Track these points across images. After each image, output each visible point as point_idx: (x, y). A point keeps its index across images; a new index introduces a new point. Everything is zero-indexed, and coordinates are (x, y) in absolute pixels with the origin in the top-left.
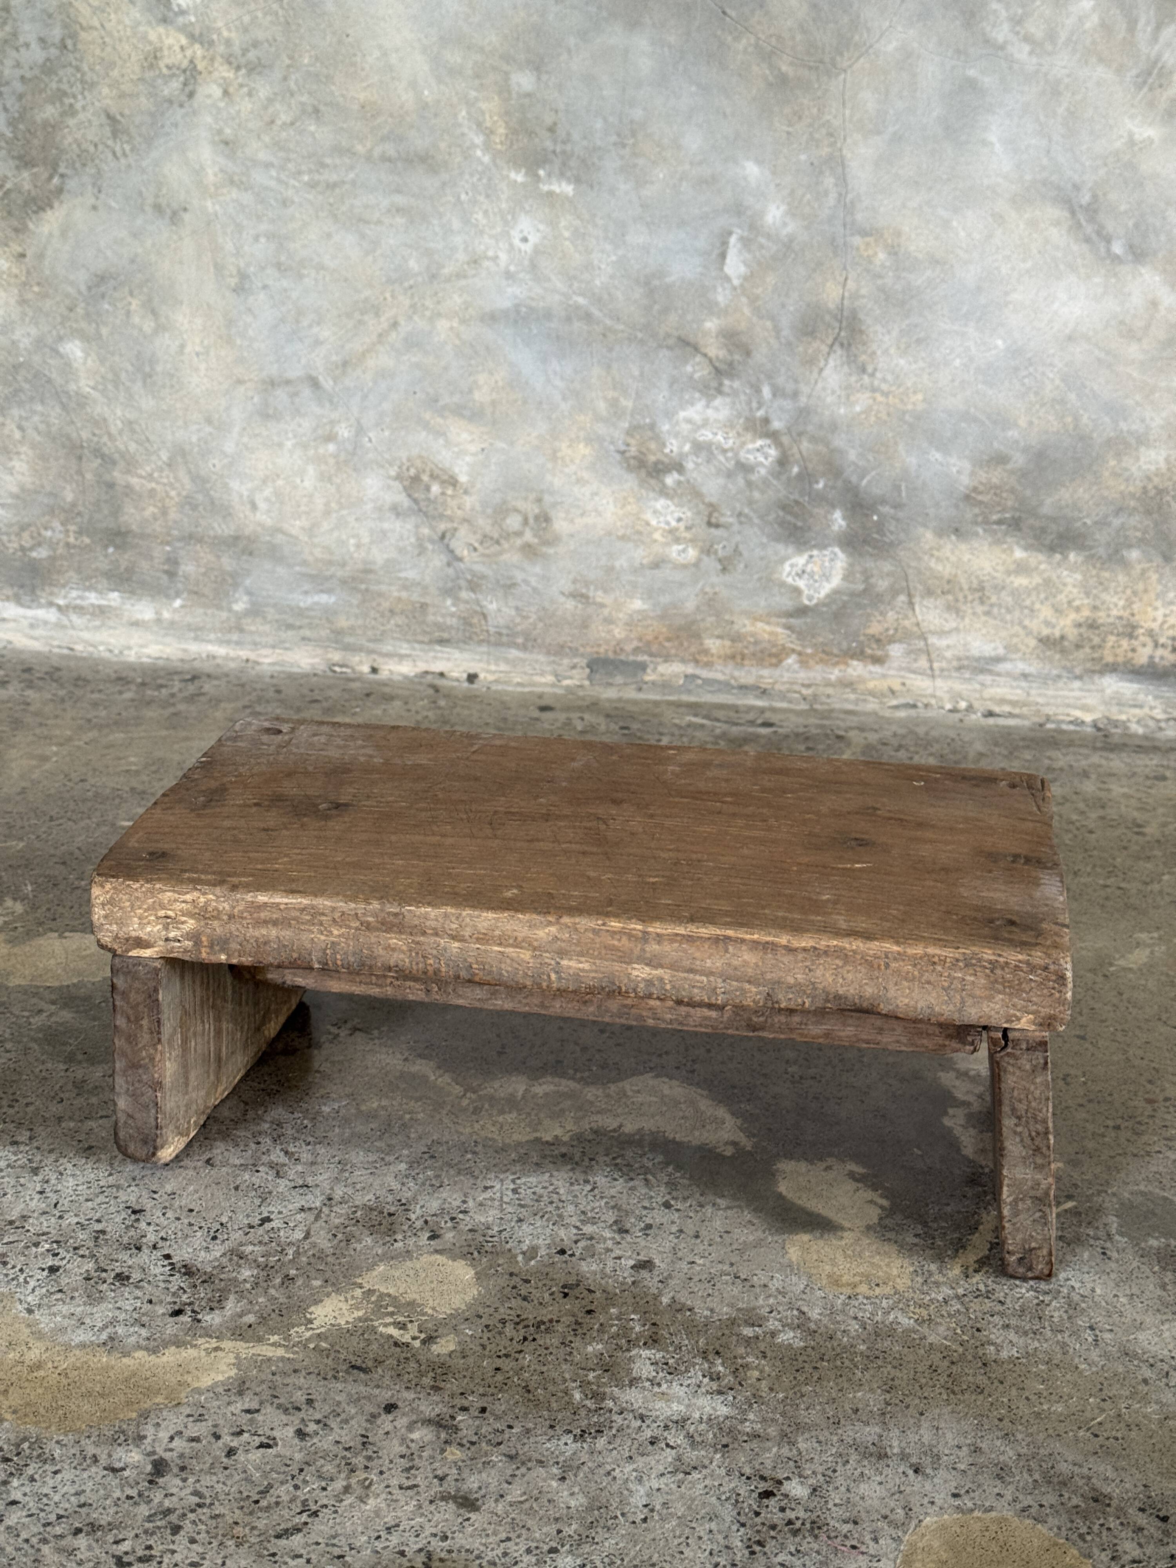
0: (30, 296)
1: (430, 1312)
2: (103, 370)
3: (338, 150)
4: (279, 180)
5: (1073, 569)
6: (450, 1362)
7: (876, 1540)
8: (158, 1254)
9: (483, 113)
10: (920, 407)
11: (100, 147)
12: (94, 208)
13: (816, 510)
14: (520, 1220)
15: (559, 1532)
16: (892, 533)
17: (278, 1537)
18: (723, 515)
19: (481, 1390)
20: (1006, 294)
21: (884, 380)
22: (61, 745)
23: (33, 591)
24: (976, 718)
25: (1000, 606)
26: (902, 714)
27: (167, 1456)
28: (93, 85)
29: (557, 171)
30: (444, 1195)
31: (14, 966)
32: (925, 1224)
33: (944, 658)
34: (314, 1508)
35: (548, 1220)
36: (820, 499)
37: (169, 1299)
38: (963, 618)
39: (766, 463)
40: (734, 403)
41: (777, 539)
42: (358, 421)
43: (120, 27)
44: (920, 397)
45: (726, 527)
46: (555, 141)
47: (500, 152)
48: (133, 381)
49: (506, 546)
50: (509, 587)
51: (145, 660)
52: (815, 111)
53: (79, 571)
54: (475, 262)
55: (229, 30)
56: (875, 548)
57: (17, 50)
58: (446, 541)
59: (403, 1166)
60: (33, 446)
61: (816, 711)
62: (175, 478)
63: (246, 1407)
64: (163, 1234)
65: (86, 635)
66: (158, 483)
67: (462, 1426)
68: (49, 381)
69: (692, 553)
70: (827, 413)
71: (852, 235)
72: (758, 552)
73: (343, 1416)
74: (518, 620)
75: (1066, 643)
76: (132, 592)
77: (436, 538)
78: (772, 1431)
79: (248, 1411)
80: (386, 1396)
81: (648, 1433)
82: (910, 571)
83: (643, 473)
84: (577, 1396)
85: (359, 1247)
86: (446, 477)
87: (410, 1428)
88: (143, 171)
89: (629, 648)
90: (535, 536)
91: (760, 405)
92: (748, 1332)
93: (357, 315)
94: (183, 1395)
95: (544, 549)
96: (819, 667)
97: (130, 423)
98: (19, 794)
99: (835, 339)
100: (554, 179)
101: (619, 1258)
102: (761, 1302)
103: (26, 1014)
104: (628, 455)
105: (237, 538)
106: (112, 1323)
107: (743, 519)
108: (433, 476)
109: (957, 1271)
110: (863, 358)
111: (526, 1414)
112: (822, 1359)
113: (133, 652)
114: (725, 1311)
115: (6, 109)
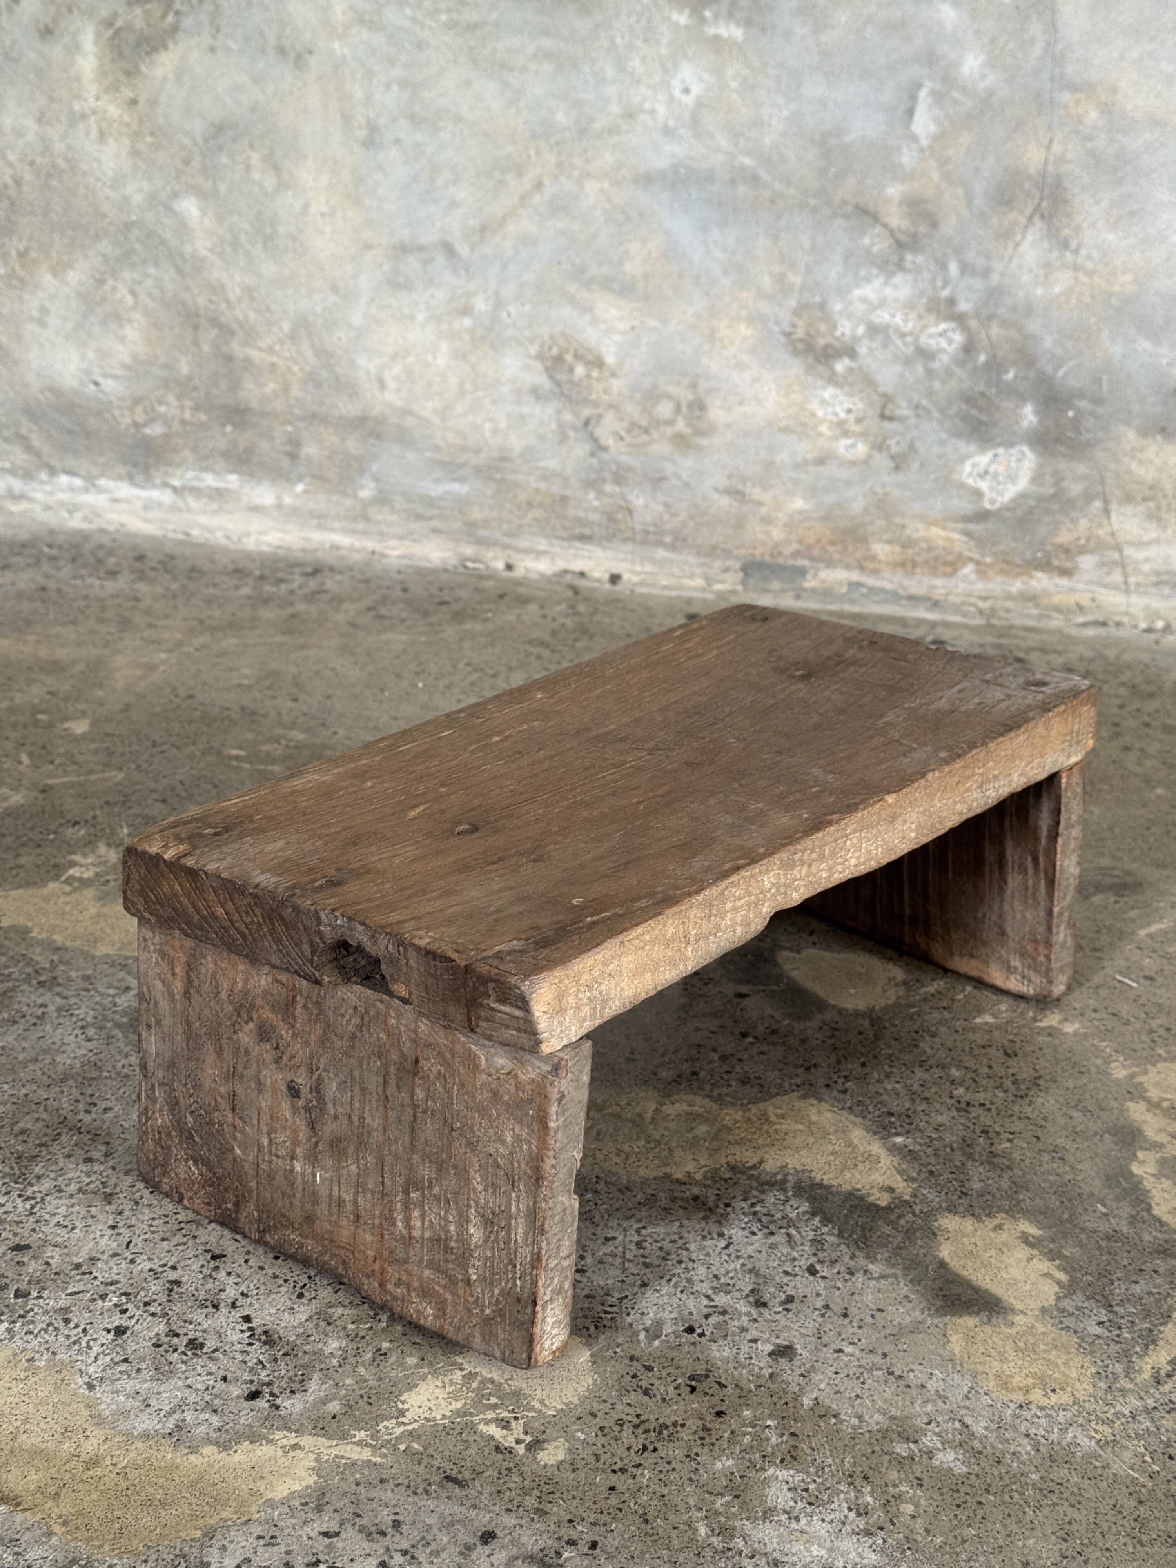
0: (142, 147)
1: (538, 1406)
2: (220, 231)
4: (414, 19)
6: (558, 1476)
8: (237, 1314)
10: (1129, 289)
13: (1004, 404)
14: (644, 1285)
16: (1088, 431)
18: (900, 407)
19: (592, 1518)
21: (1089, 257)
22: (170, 651)
23: (146, 470)
24: (1173, 639)
26: (1091, 632)
29: (725, 12)
32: (1109, 1307)
33: (1141, 572)
35: (675, 1286)
36: (1010, 391)
37: (246, 1377)
38: (1165, 528)
39: (950, 349)
40: (916, 281)
41: (958, 435)
42: (497, 293)
44: (1129, 277)
45: (902, 420)
48: (253, 244)
49: (655, 435)
50: (657, 481)
51: (265, 548)
53: (195, 450)
54: (630, 115)
56: (1068, 447)
58: (590, 428)
60: (146, 313)
61: (993, 627)
62: (298, 352)
63: (324, 1529)
64: (243, 1288)
65: (202, 519)
66: (279, 357)
68: (163, 242)
70: (1021, 294)
71: (1061, 90)
72: (936, 449)
73: (433, 1546)
74: (666, 517)
76: (252, 475)
77: (579, 424)
79: (326, 1534)
80: (482, 1520)
82: (1108, 475)
83: (810, 359)
84: (702, 1530)
86: (590, 358)
89: (787, 551)
90: (688, 425)
91: (946, 283)
92: (902, 1449)
93: (497, 174)
94: (254, 1509)
95: (698, 440)
96: (999, 579)
97: (250, 289)
98: (122, 711)
99: (1036, 210)
100: (721, 22)
101: (755, 1341)
102: (917, 1408)
103: (112, 991)
104: (794, 337)
105: (362, 420)
106: (180, 1407)
107: (920, 412)
108: (578, 357)
109: (1146, 1375)
110: (1067, 232)
111: (642, 1552)
112: (987, 1491)
113: (252, 540)
114: (875, 1420)
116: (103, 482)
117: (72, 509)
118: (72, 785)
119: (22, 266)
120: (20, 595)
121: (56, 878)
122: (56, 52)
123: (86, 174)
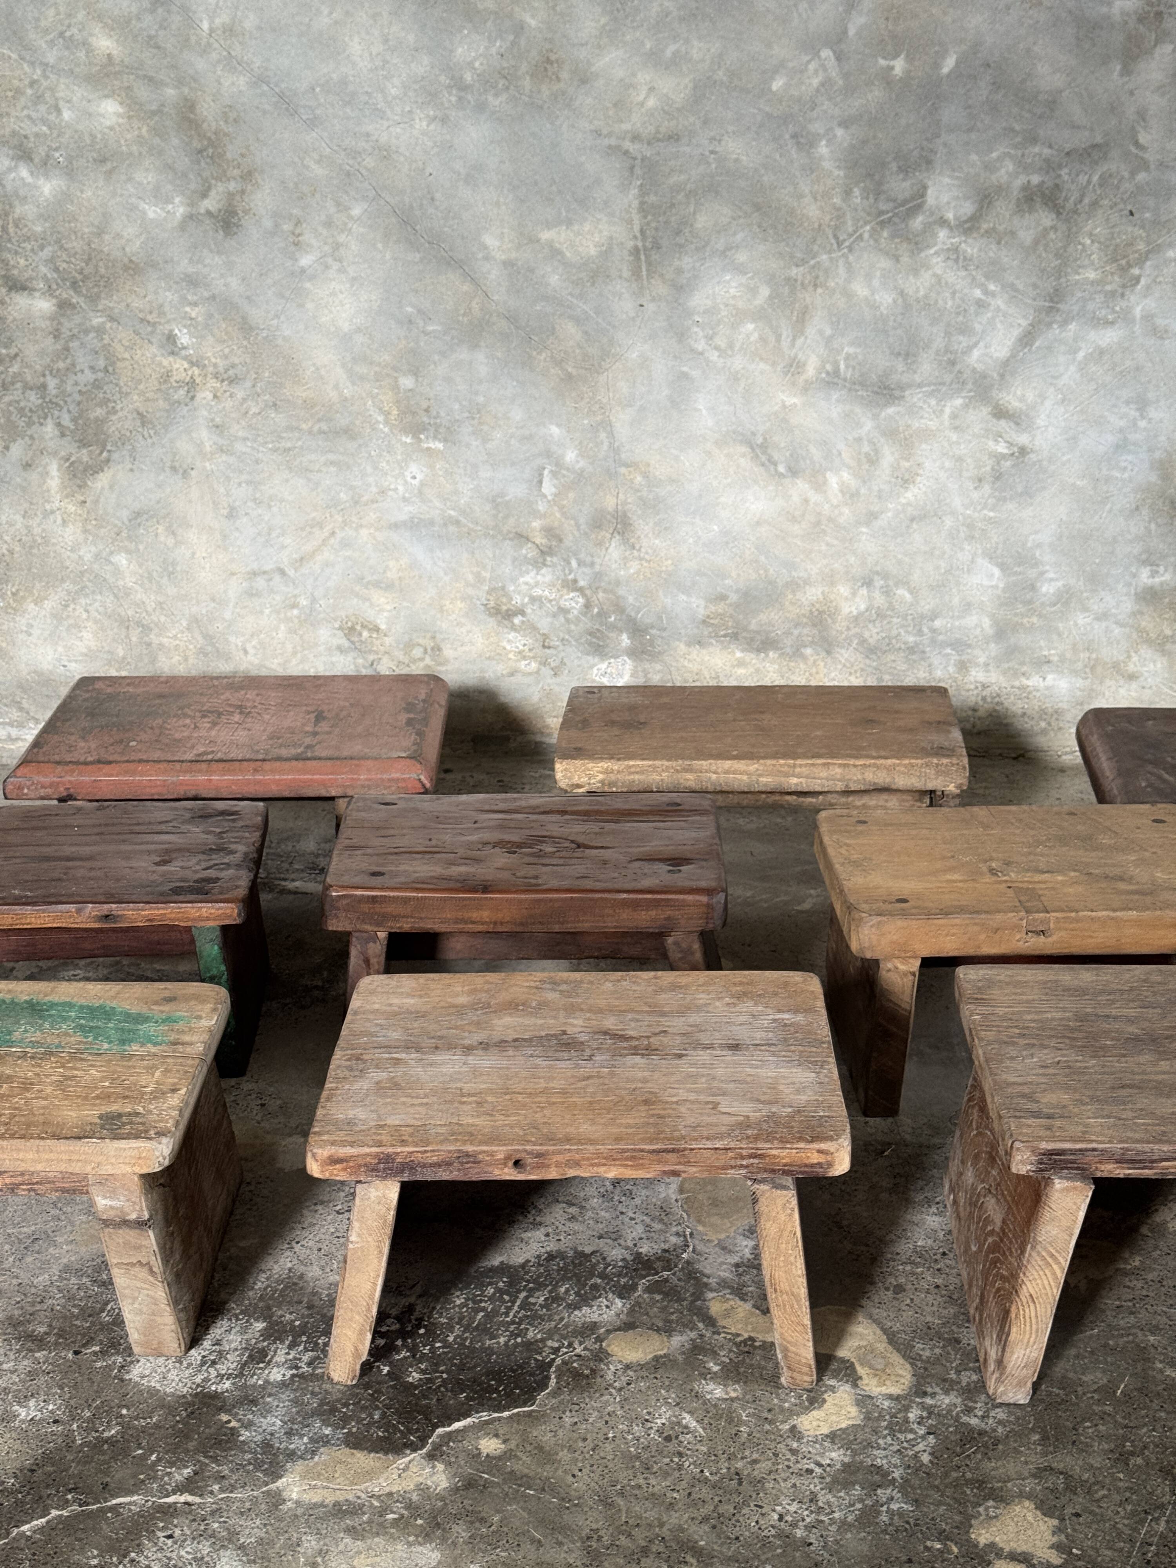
0: (89, 527)
2: (141, 571)
3: (290, 428)
4: (253, 448)
5: (772, 662)
9: (382, 402)
10: (670, 568)
11: (134, 432)
12: (132, 470)
13: (611, 635)
16: (659, 646)
18: (553, 640)
20: (717, 498)
21: (647, 553)
28: (127, 394)
29: (432, 435)
36: (612, 627)
39: (577, 607)
40: (554, 571)
41: (588, 654)
42: (312, 594)
43: (144, 358)
44: (670, 562)
45: (555, 648)
46: (429, 417)
47: (395, 425)
48: (162, 577)
49: (414, 668)
52: (591, 394)
54: (383, 492)
55: (216, 358)
56: (649, 656)
57: (76, 374)
58: (374, 667)
60: (96, 622)
62: (192, 637)
66: (181, 641)
68: (105, 580)
69: (534, 666)
70: (613, 574)
71: (620, 467)
72: (576, 662)
77: (368, 665)
82: (672, 669)
83: (499, 618)
86: (371, 627)
88: (163, 446)
89: (498, 727)
90: (432, 661)
91: (571, 572)
93: (308, 529)
95: (439, 669)
97: (161, 604)
99: (614, 530)
100: (430, 440)
104: (489, 606)
107: (565, 642)
108: (364, 627)
110: (633, 540)
115: (69, 411)
119: (15, 600)
122: (34, 476)
123: (54, 544)
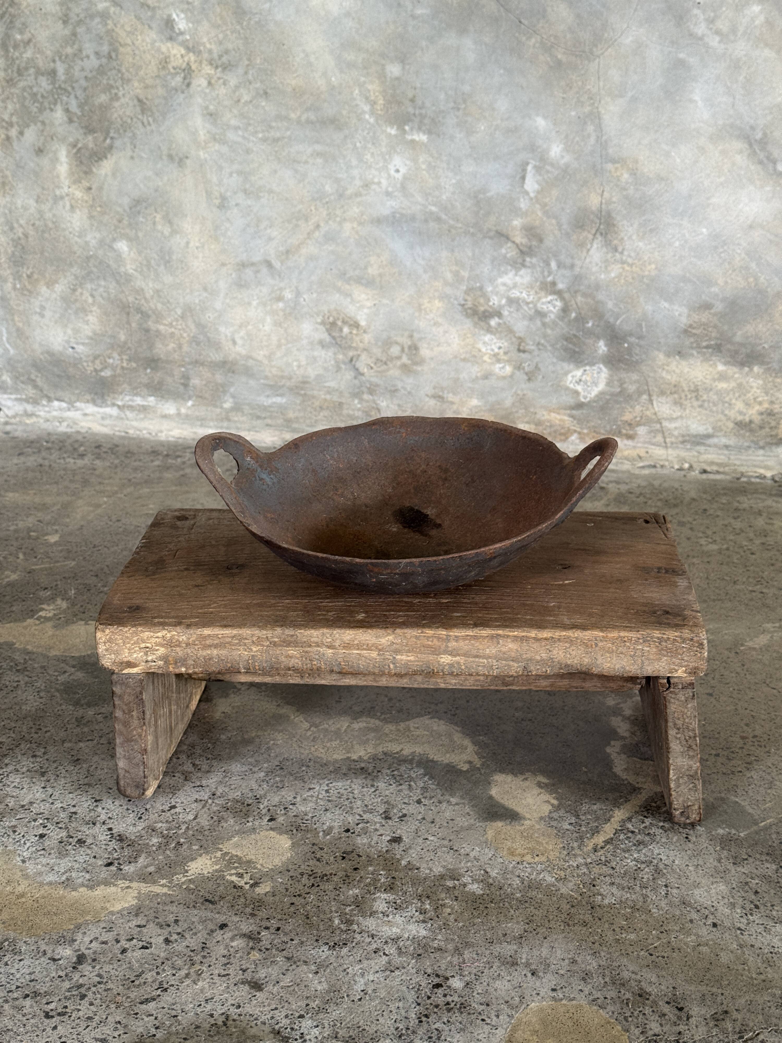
0: (95, 213)
1: (259, 867)
2: (140, 259)
3: (279, 117)
4: (244, 137)
5: (757, 377)
6: (265, 899)
7: (498, 1016)
8: (105, 827)
9: (369, 91)
10: (653, 273)
11: (135, 120)
12: (132, 158)
13: (587, 341)
14: (326, 810)
15: (307, 1005)
16: (637, 355)
17: (141, 1003)
18: (528, 344)
19: (280, 917)
20: (708, 199)
21: (629, 256)
22: (110, 497)
23: (103, 396)
24: (695, 474)
25: (709, 401)
26: (646, 472)
27: (86, 952)
28: (129, 80)
29: (416, 126)
30: (283, 793)
31: (54, 643)
32: (577, 816)
33: (673, 435)
34: (165, 986)
35: (343, 810)
36: (590, 333)
37: (106, 856)
38: (685, 409)
39: (555, 311)
40: (533, 273)
41: (563, 360)
42: (297, 288)
43: (144, 44)
44: (653, 266)
45: (530, 352)
46: (415, 108)
47: (380, 115)
48: (159, 265)
49: (391, 365)
50: (393, 392)
51: (171, 439)
52: (580, 83)
53: (130, 384)
54: (367, 186)
55: (210, 43)
56: (626, 364)
57: (82, 60)
58: (353, 363)
59: (263, 774)
60: (100, 307)
62: (186, 325)
63: (138, 923)
64: (110, 815)
66: (175, 329)
67: (263, 938)
68: (108, 266)
70: (593, 278)
71: (606, 163)
72: (551, 368)
73: (194, 931)
74: (399, 413)
75: (753, 425)
76: (162, 397)
77: (347, 360)
78: (450, 947)
79: (139, 926)
80: (221, 919)
81: (374, 946)
82: (649, 380)
83: (476, 319)
84: (337, 921)
85: (225, 825)
86: (352, 323)
87: (232, 939)
88: (161, 134)
90: (409, 359)
91: (550, 273)
92: (450, 883)
93: (294, 221)
94: (103, 915)
95: (415, 367)
97: (158, 291)
98: (79, 529)
99: (597, 230)
100: (415, 132)
101: (381, 835)
102: (462, 864)
103: (56, 674)
104: (466, 307)
105: (224, 363)
106: (70, 870)
107: (541, 347)
108: (344, 322)
109: (590, 848)
110: (615, 242)
111: (303, 932)
112: (492, 902)
113: (163, 434)
114: (438, 870)
115: (76, 97)
116: (78, 404)
117: (61, 420)
118: (46, 569)
119: (29, 283)
120: (27, 469)
121: (32, 617)
122: (45, 161)
123: (64, 230)
